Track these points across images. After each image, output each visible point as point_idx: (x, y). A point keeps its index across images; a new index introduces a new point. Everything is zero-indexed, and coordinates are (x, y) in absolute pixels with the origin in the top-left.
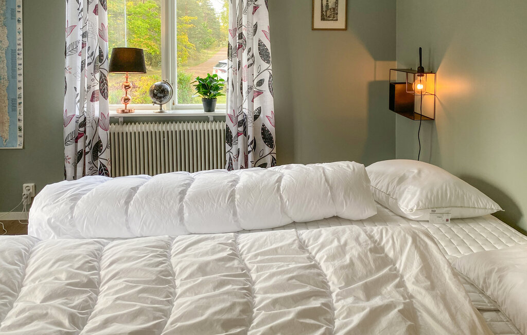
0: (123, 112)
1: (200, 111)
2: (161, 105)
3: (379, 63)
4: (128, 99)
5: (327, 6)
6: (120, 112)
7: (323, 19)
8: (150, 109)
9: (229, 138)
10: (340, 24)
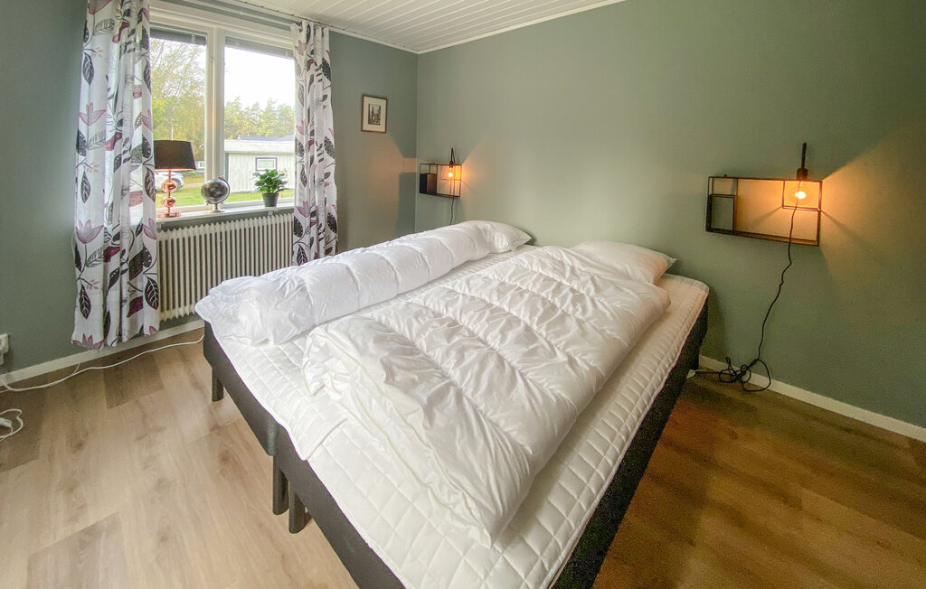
0: (168, 216)
1: (262, 207)
2: (216, 204)
3: (406, 160)
4: (173, 201)
5: (373, 112)
6: (163, 216)
7: (369, 123)
8: (203, 208)
9: (297, 229)
10: (381, 128)
